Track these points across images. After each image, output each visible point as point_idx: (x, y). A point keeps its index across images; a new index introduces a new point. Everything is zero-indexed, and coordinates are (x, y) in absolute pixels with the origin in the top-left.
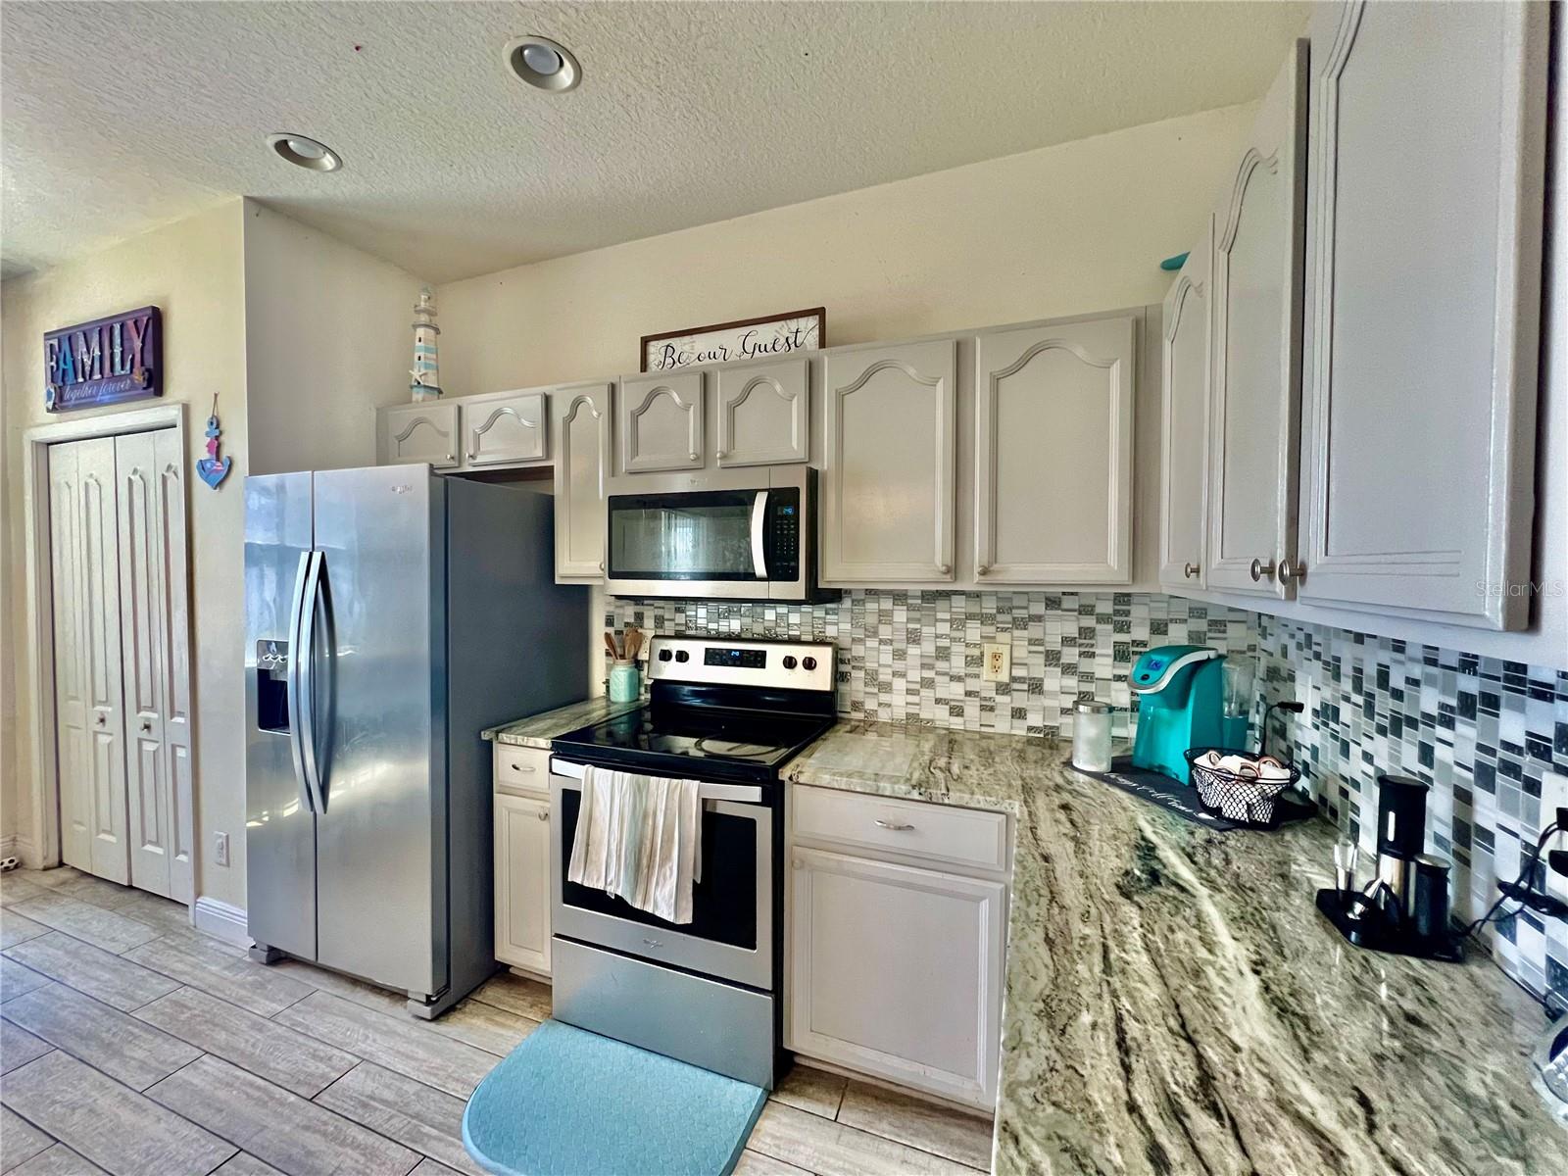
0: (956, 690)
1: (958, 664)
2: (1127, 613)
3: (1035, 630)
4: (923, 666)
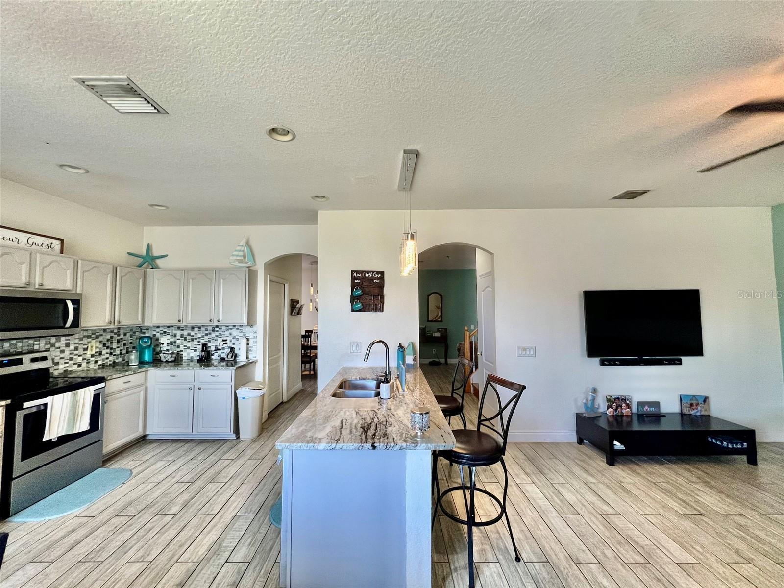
0: (80, 359)
1: (80, 351)
2: (119, 332)
3: (101, 339)
4: (71, 354)
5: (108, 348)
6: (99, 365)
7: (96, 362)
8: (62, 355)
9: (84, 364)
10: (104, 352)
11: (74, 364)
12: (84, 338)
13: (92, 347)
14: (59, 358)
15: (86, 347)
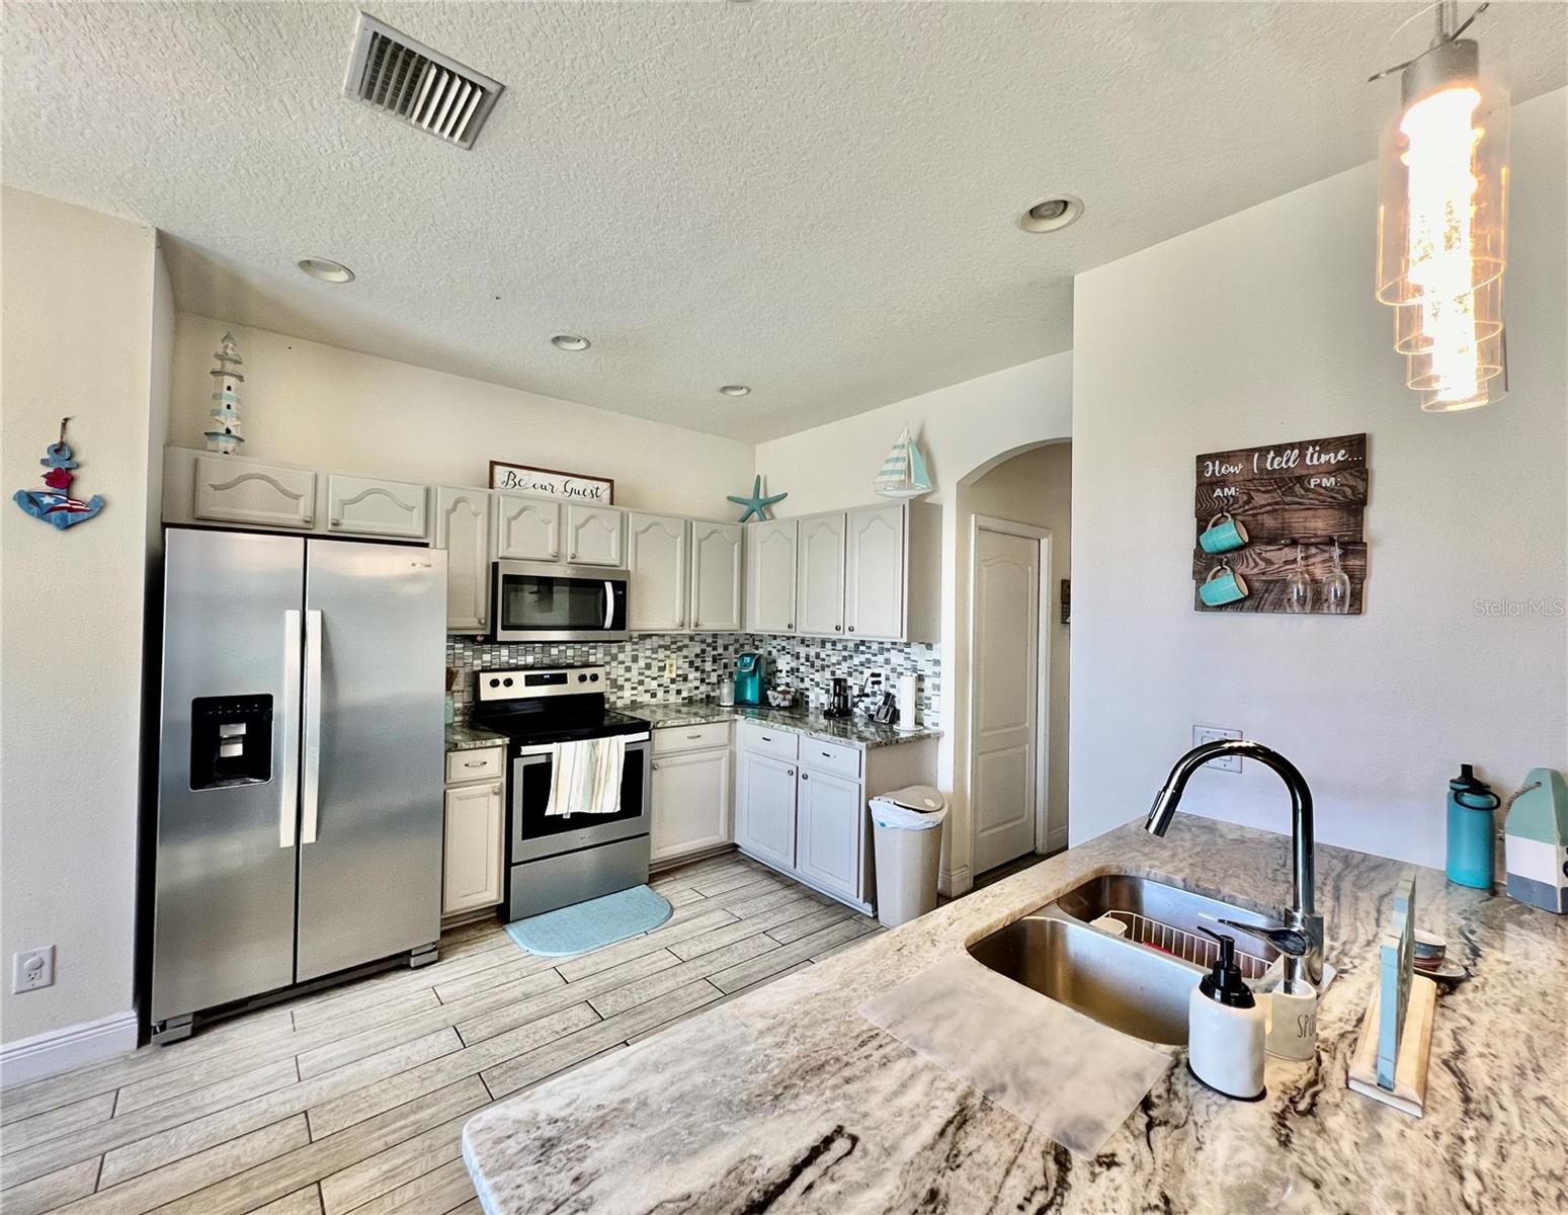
0: (654, 684)
1: (654, 672)
2: (716, 642)
3: (685, 652)
4: (640, 674)
5: (697, 669)
6: (684, 699)
7: (679, 692)
8: (628, 675)
9: (660, 694)
10: (691, 677)
11: (646, 691)
12: (660, 650)
13: (671, 665)
14: (623, 679)
15: (662, 664)
